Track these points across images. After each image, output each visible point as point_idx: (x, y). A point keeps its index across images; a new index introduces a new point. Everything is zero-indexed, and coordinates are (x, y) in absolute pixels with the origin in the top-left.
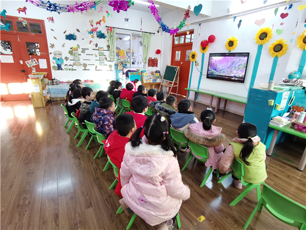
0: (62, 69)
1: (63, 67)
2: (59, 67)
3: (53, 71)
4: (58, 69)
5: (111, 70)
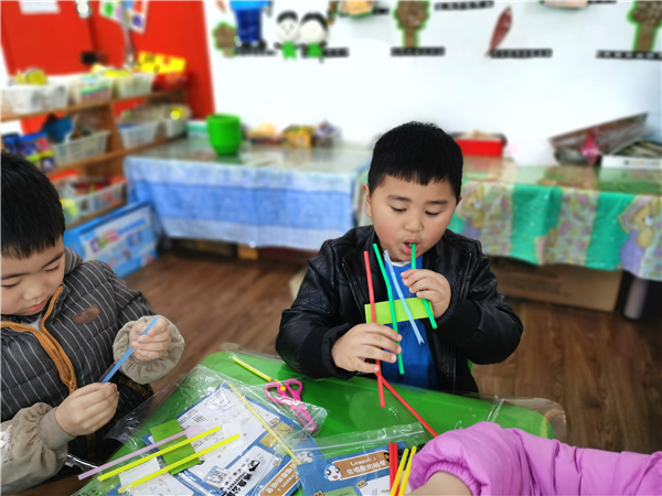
0: (262, 46)
1: (271, 30)
2: (248, 35)
4: (246, 49)
5: (643, 50)
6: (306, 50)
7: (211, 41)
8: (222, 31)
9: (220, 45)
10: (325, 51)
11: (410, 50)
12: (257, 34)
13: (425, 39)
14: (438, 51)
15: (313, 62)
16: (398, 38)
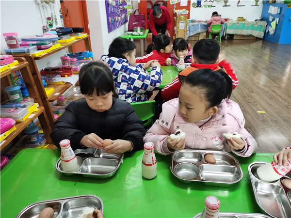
0: (201, 6)
1: (202, 4)
2: (199, 4)
3: (192, 8)
4: (197, 6)
5: (256, 5)
6: (209, 6)
7: (191, 5)
8: (194, 4)
9: (193, 6)
10: (212, 7)
11: (225, 6)
12: (200, 4)
13: (227, 4)
14: (230, 6)
15: (209, 8)
16: (224, 4)
